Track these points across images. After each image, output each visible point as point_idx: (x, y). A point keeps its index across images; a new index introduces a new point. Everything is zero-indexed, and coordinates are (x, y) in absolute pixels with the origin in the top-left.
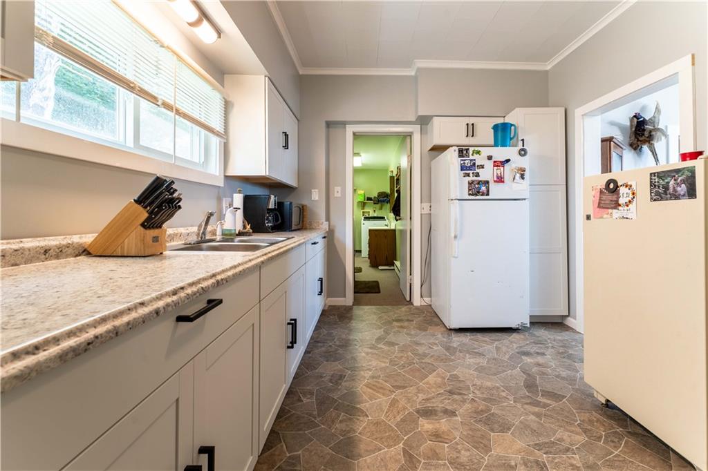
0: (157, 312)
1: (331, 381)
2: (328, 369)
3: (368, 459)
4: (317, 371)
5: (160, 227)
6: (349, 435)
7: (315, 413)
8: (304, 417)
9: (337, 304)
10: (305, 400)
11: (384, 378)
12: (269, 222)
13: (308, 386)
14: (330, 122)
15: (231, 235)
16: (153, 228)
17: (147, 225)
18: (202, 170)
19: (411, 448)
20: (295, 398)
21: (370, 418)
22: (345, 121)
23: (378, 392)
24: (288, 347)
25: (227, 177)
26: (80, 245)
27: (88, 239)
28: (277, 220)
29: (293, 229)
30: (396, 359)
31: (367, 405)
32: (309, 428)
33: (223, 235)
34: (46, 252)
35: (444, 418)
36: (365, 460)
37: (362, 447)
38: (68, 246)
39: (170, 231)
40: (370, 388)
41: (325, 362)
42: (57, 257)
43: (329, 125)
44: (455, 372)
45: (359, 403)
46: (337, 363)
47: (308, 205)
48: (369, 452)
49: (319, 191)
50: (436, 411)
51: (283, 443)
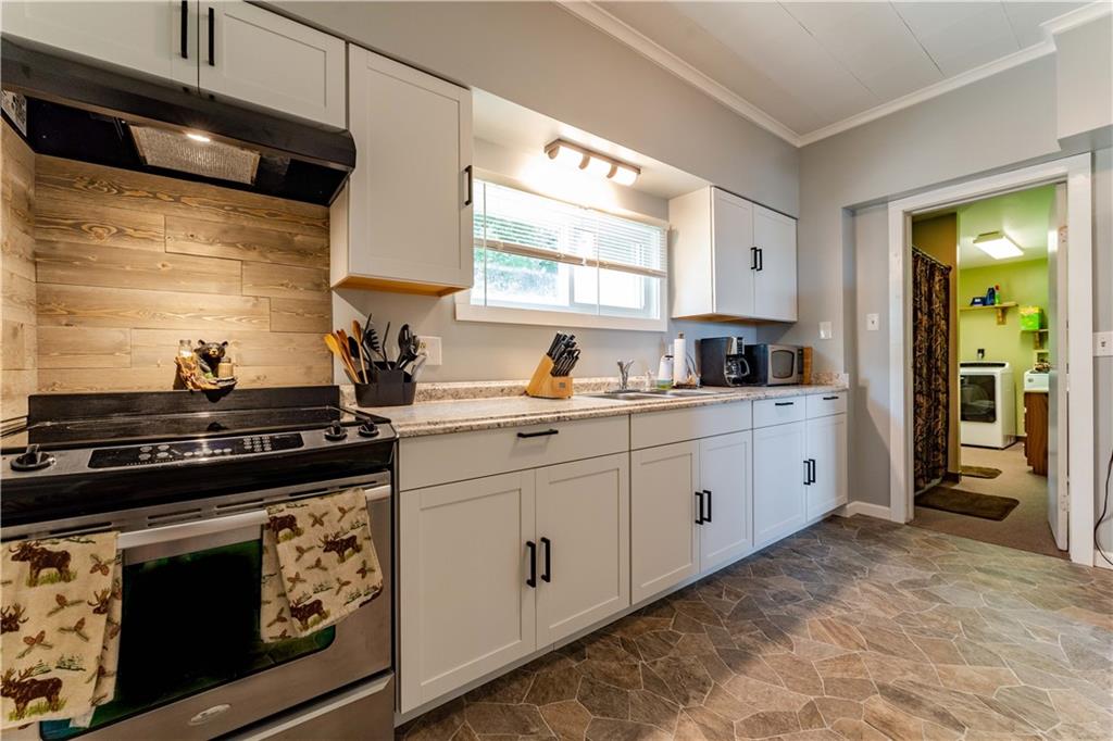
0: (499, 425)
1: (774, 596)
2: (783, 583)
3: (752, 682)
4: (765, 579)
5: (567, 374)
6: (751, 652)
7: (727, 614)
8: (711, 611)
9: (873, 515)
10: (724, 598)
11: (864, 629)
12: (731, 372)
13: (741, 588)
14: (853, 206)
15: (664, 387)
16: (560, 375)
17: (555, 373)
18: (642, 317)
19: (825, 709)
20: (717, 592)
21: (793, 653)
22: (886, 197)
23: (836, 637)
24: (697, 522)
25: (674, 320)
26: (523, 387)
27: (525, 383)
28: (744, 370)
29: (769, 382)
30: (917, 618)
31: (803, 640)
32: (709, 622)
33: (651, 386)
34: (502, 390)
35: (925, 718)
36: (747, 680)
37: (756, 668)
38: (515, 388)
39: (575, 381)
40: (826, 626)
41: (785, 576)
42: (509, 395)
43: (852, 211)
44: (1046, 690)
45: (793, 632)
46: (802, 583)
47: (814, 348)
48: (758, 676)
49: (833, 325)
50: (920, 703)
51: (673, 620)
